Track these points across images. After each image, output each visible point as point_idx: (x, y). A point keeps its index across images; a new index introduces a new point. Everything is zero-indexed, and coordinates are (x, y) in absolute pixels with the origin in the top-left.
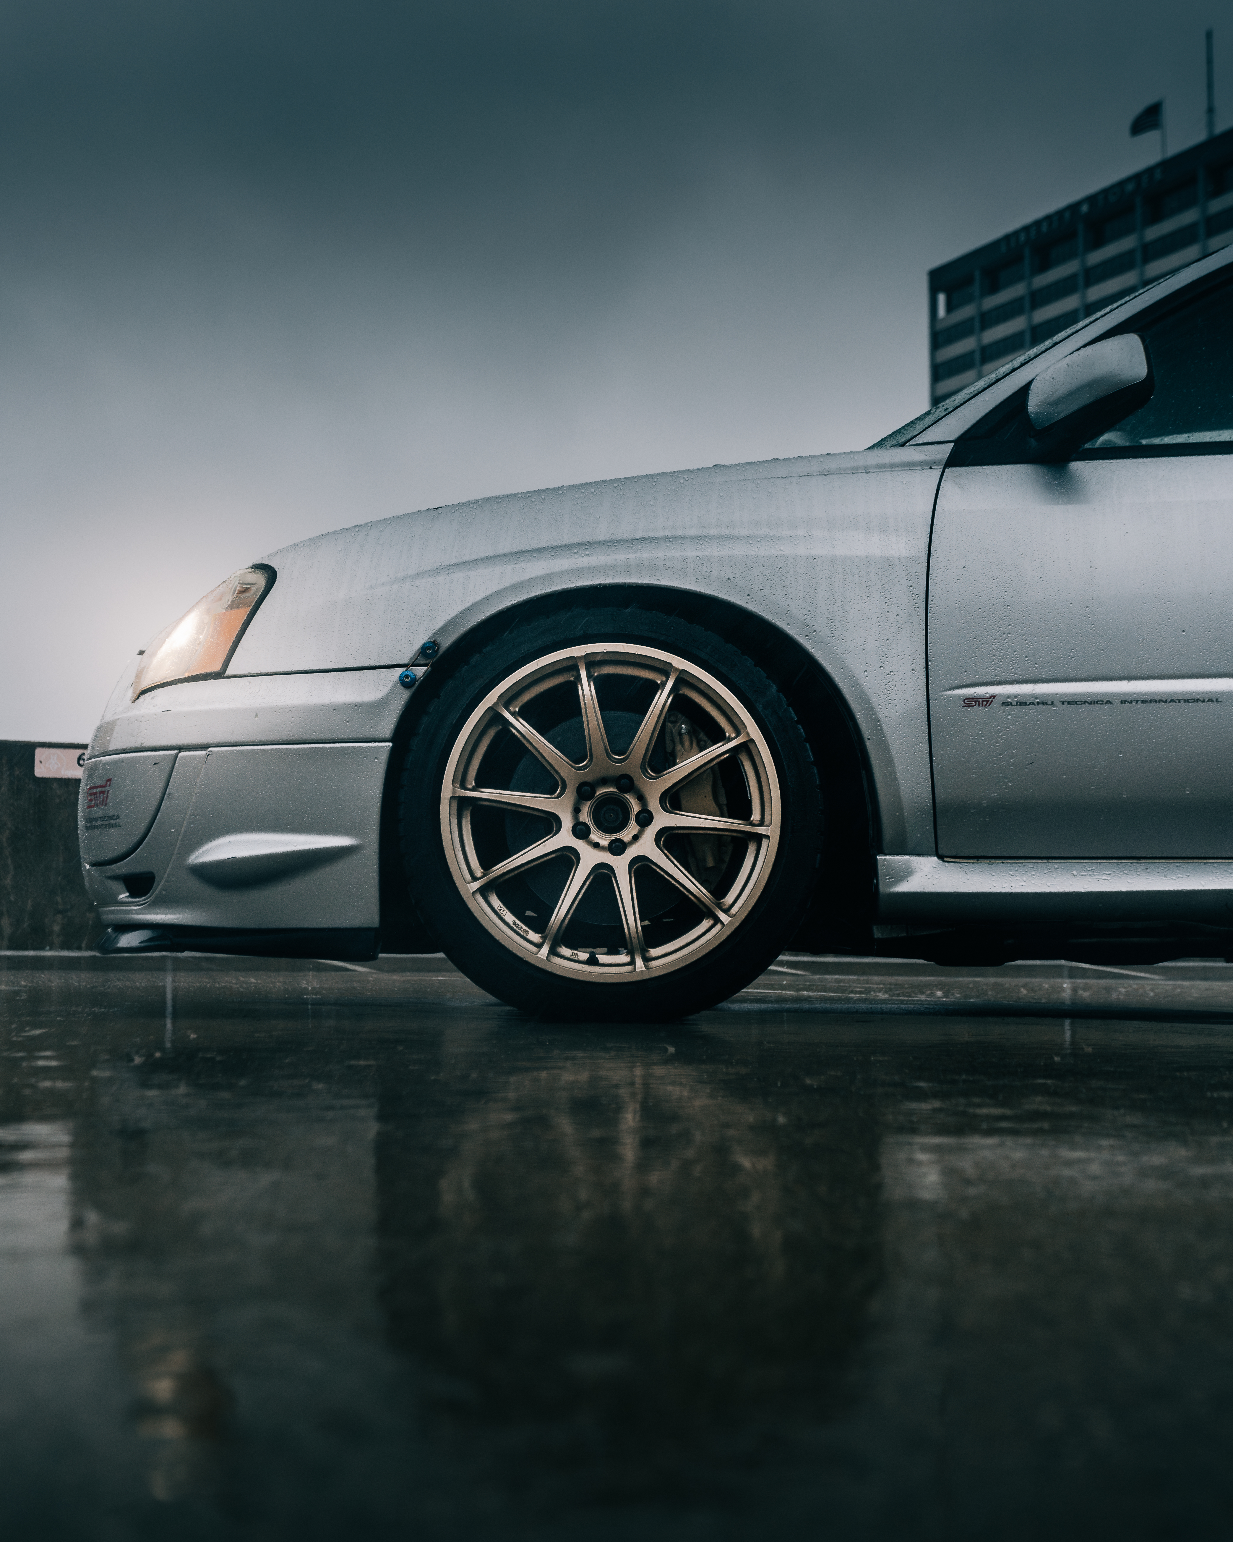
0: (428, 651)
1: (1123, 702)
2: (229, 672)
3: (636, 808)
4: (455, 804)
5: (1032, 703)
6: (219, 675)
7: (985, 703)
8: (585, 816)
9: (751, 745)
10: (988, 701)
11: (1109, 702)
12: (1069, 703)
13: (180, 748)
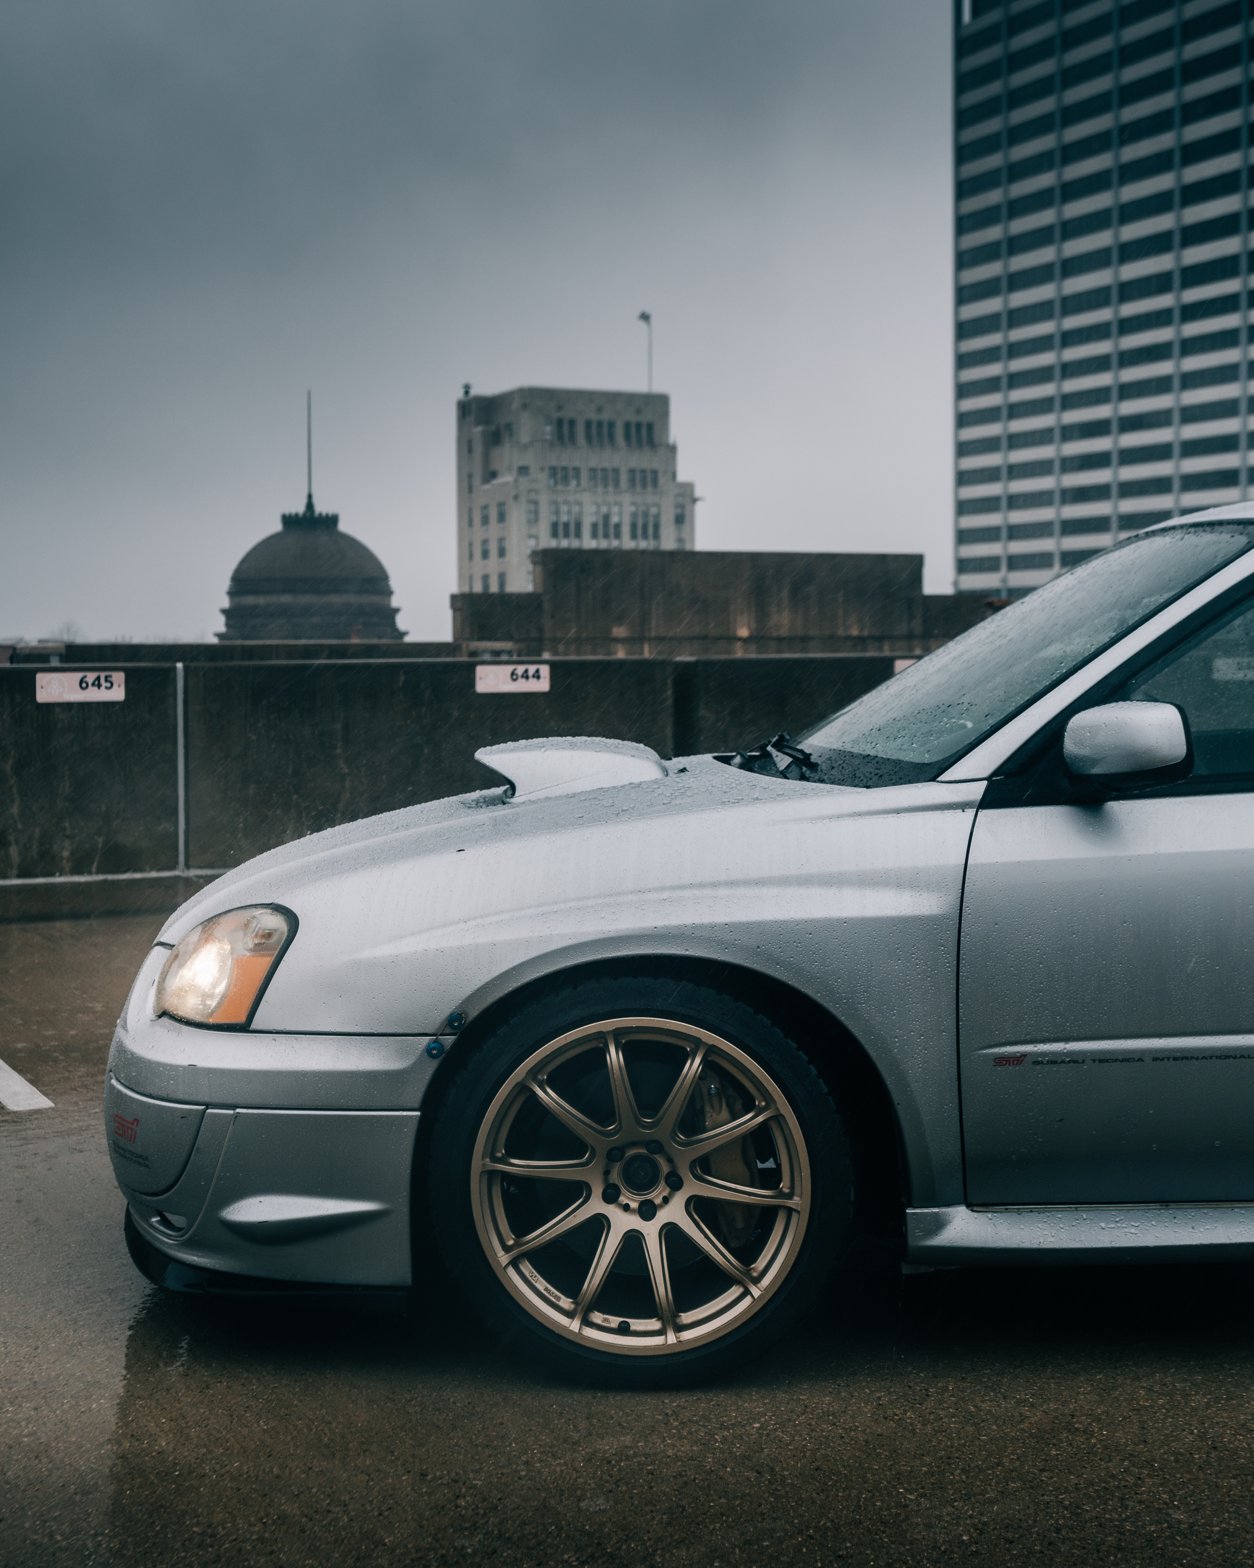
0: (454, 1021)
1: (1155, 1059)
2: (253, 1026)
3: (665, 1168)
4: (485, 1177)
5: (1063, 1062)
6: (244, 1028)
7: (1015, 1062)
8: (615, 1177)
9: (781, 1119)
10: (1019, 1060)
11: (1140, 1060)
12: (1100, 1061)
13: (208, 1106)
